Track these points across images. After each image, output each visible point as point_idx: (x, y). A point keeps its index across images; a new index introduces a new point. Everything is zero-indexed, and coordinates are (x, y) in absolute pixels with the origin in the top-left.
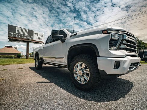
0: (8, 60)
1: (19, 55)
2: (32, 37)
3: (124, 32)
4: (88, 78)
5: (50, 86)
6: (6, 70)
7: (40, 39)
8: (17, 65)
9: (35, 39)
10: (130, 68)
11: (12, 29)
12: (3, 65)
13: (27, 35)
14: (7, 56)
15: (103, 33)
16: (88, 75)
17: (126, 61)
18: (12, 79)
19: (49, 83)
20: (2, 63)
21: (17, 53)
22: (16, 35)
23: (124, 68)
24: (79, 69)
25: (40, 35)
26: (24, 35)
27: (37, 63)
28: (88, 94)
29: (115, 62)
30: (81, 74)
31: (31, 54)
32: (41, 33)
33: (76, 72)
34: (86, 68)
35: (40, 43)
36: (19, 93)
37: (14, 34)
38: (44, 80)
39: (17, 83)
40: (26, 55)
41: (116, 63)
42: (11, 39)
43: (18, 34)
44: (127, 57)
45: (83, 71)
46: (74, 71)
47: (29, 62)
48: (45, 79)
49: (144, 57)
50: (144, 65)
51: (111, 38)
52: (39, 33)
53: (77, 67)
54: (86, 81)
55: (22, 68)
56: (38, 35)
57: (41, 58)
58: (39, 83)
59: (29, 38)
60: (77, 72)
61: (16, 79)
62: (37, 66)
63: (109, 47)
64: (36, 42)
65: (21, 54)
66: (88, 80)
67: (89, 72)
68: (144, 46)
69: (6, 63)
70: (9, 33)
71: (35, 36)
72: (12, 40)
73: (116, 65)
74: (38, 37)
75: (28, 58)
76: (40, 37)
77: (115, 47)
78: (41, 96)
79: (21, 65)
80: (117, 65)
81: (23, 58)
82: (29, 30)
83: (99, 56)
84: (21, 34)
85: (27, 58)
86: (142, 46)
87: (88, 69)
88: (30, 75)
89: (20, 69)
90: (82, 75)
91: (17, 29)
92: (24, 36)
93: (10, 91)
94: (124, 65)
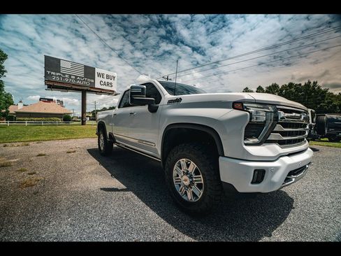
0: (46, 127)
1: (67, 118)
2: (92, 81)
3: (278, 107)
4: (200, 193)
5: (128, 199)
6: (44, 155)
7: (108, 84)
8: (64, 142)
9: (97, 85)
10: (287, 180)
11: (51, 64)
12: (39, 141)
13: (82, 78)
14: (44, 118)
15: (234, 108)
16: (200, 186)
17: (277, 169)
18: (55, 178)
19: (126, 193)
20: (36, 136)
21: (62, 112)
22: (60, 76)
23: (273, 183)
24: (184, 172)
25: (108, 77)
26: (76, 77)
27: (102, 142)
28: (198, 224)
29: (255, 171)
30: (187, 183)
31: (91, 115)
32: (110, 73)
33: (178, 176)
34: (197, 172)
35: (109, 94)
36: (69, 215)
37: (56, 76)
38: (116, 183)
39: (65, 191)
40: (81, 116)
41: (257, 172)
42: (51, 85)
43: (64, 74)
44: (281, 158)
45: (191, 177)
46: (175, 173)
47: (86, 136)
48: (117, 181)
49: (328, 130)
50: (325, 148)
51: (250, 121)
52: (106, 72)
53: (180, 167)
54: (197, 197)
55: (74, 152)
56: (105, 76)
57: (111, 135)
58: (106, 192)
59: (87, 83)
60: (180, 177)
61: (64, 181)
62: (102, 148)
63: (245, 139)
64: (100, 92)
65: (72, 116)
66: (200, 197)
67: (202, 182)
68: (332, 102)
69: (42, 138)
70: (46, 73)
71: (98, 80)
72: (53, 88)
73: (256, 176)
74: (105, 80)
75: (85, 125)
76: (109, 81)
77: (257, 138)
78: (110, 224)
79: (72, 143)
80: (260, 175)
81: (75, 123)
82: (86, 67)
83: (223, 156)
84: (70, 76)
85: (82, 124)
86: (326, 101)
87: (201, 176)
88: (89, 169)
89: (70, 152)
90: (189, 185)
91: (63, 64)
92: (76, 79)
93: (52, 208)
94: (272, 176)
